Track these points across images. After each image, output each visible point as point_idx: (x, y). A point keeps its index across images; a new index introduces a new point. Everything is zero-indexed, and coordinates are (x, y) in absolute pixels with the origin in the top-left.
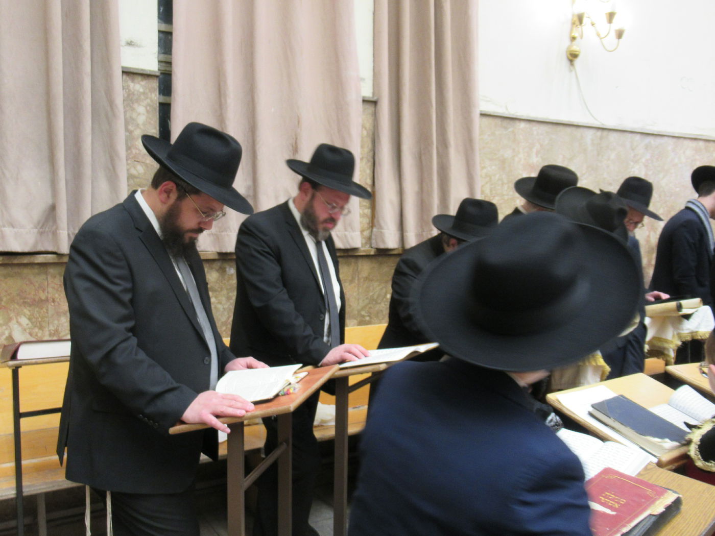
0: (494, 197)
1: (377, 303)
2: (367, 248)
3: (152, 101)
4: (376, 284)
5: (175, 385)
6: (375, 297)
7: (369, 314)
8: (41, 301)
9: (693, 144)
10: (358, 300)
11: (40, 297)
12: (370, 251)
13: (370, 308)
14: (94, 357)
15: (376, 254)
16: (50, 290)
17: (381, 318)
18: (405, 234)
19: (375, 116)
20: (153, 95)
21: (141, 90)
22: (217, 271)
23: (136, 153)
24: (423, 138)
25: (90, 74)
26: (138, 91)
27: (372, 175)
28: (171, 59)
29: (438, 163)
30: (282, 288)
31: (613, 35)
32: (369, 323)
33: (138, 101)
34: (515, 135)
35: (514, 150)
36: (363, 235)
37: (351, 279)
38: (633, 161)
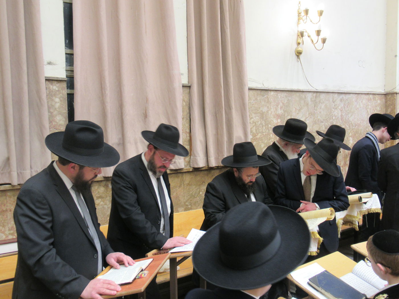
0: (258, 134)
1: (194, 197)
2: (188, 167)
3: (63, 94)
4: (194, 186)
5: (77, 276)
6: (193, 194)
7: (190, 204)
8: (3, 211)
9: (367, 97)
10: (184, 196)
11: (2, 209)
12: (190, 169)
13: (191, 200)
14: (31, 262)
15: (193, 170)
16: (8, 204)
17: (197, 206)
18: (208, 159)
19: (190, 94)
20: (64, 92)
21: (57, 89)
22: (104, 186)
23: (55, 125)
24: (217, 104)
25: (27, 83)
26: (55, 90)
27: (189, 127)
28: (73, 68)
29: (226, 118)
30: (138, 206)
31: (320, 41)
32: (191, 209)
33: (55, 95)
34: (268, 99)
35: (268, 107)
36: (186, 160)
37: (179, 185)
38: (334, 108)
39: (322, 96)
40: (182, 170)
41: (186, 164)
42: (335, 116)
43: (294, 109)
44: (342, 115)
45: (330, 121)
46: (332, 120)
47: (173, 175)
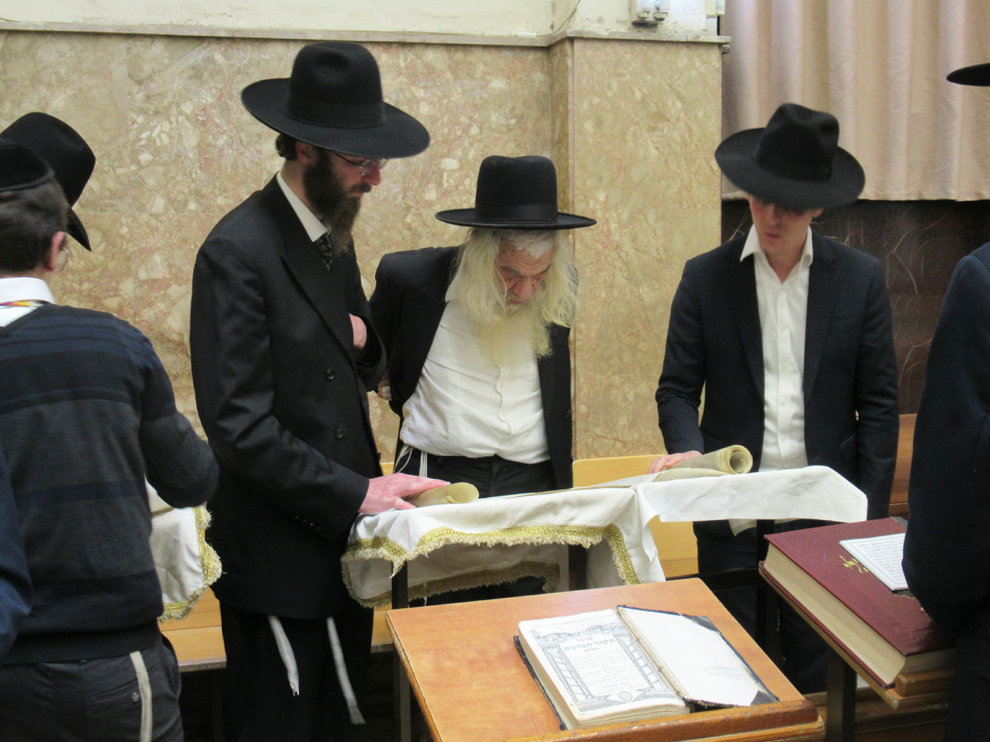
38: (142, 111)
42: (156, 151)
44: (202, 147)
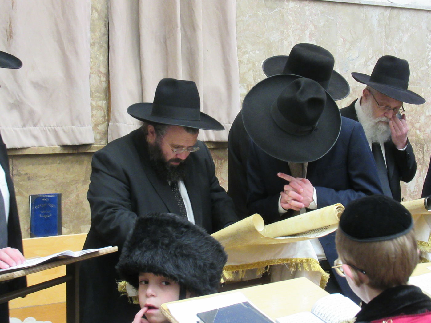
34: (283, 16)
35: (282, 32)
36: (98, 129)
37: (84, 179)
39: (405, 16)
40: (90, 149)
41: (98, 137)
43: (341, 39)
45: (423, 69)
46: (427, 67)
47: (70, 157)
